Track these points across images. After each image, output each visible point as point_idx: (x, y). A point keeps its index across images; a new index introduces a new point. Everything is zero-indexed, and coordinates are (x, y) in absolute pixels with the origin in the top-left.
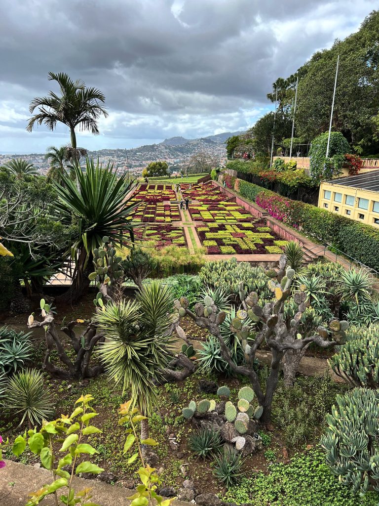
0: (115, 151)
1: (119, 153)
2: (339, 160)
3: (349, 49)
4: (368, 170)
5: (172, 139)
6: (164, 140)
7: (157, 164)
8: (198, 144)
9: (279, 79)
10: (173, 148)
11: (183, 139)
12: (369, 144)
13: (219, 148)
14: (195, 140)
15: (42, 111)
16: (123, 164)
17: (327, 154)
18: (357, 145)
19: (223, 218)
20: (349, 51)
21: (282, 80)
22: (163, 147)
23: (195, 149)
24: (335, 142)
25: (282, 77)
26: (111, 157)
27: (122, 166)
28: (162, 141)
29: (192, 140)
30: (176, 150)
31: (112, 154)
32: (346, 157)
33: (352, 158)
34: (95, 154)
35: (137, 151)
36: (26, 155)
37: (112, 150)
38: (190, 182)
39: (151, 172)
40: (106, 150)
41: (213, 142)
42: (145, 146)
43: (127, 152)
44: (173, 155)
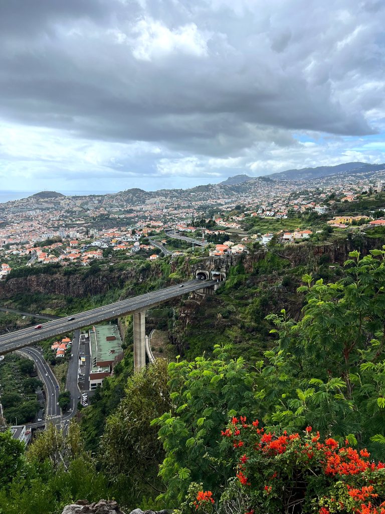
0: (171, 191)
1: (174, 193)
5: (235, 177)
8: (255, 183)
10: (229, 187)
13: (278, 187)
22: (218, 187)
23: (251, 188)
26: (163, 198)
30: (232, 189)
31: (167, 194)
34: (151, 195)
35: (191, 191)
36: (85, 196)
37: (168, 190)
41: (272, 181)
42: (200, 186)
43: (181, 192)
44: (227, 194)
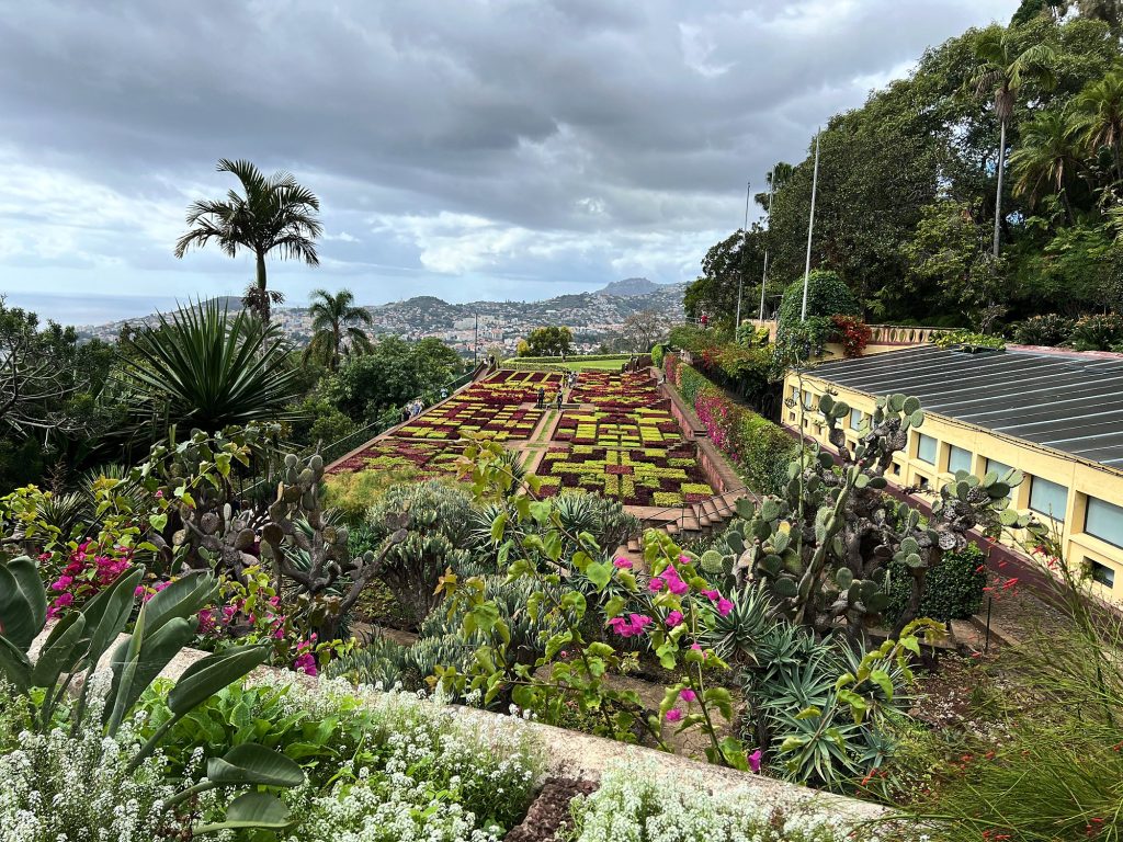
0: (501, 305)
1: (509, 309)
2: (820, 327)
3: (883, 110)
4: (887, 349)
5: (624, 283)
6: (606, 285)
7: (548, 331)
8: (679, 293)
9: (780, 164)
10: (625, 301)
11: (649, 284)
12: (898, 297)
14: (674, 285)
15: (205, 225)
16: (515, 332)
17: (803, 315)
18: (873, 298)
19: (616, 437)
20: (884, 115)
21: (788, 167)
22: (603, 300)
23: (671, 304)
24: (821, 291)
25: (786, 162)
26: (491, 319)
27: (514, 338)
28: (602, 286)
29: (666, 286)
30: (632, 305)
31: (495, 310)
32: (833, 321)
33: (848, 323)
34: (460, 311)
35: (547, 307)
37: (495, 304)
38: (606, 368)
39: (536, 347)
40: (483, 302)
43: (525, 308)
44: (623, 315)
